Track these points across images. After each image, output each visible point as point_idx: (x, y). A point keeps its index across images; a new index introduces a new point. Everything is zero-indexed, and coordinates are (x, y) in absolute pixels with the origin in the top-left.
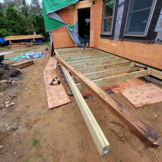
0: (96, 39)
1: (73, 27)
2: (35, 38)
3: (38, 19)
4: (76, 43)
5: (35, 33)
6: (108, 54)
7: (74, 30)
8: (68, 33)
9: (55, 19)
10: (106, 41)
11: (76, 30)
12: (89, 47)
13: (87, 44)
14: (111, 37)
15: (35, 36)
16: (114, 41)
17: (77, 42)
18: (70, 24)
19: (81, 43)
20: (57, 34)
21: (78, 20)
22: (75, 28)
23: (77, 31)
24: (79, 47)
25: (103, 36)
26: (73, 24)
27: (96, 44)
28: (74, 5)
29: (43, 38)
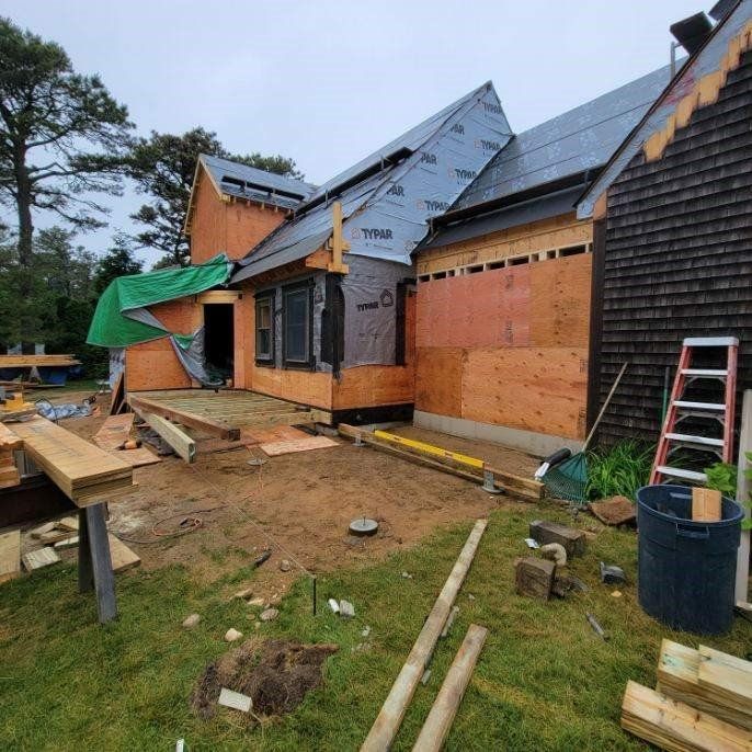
0: (247, 369)
1: (190, 341)
2: (40, 364)
3: (68, 305)
4: (196, 378)
5: (40, 348)
6: (261, 397)
7: (193, 348)
8: (176, 353)
9: (140, 320)
10: (265, 372)
11: (197, 348)
12: (232, 388)
13: (229, 381)
14: (270, 364)
15: (39, 359)
16: (277, 370)
17: (199, 377)
18: (181, 332)
19: (212, 380)
20: (142, 355)
21: (203, 324)
22: (195, 342)
23: (199, 350)
24: (203, 387)
25: (260, 363)
26: (190, 333)
27: (249, 377)
28: (196, 297)
29: (76, 366)
